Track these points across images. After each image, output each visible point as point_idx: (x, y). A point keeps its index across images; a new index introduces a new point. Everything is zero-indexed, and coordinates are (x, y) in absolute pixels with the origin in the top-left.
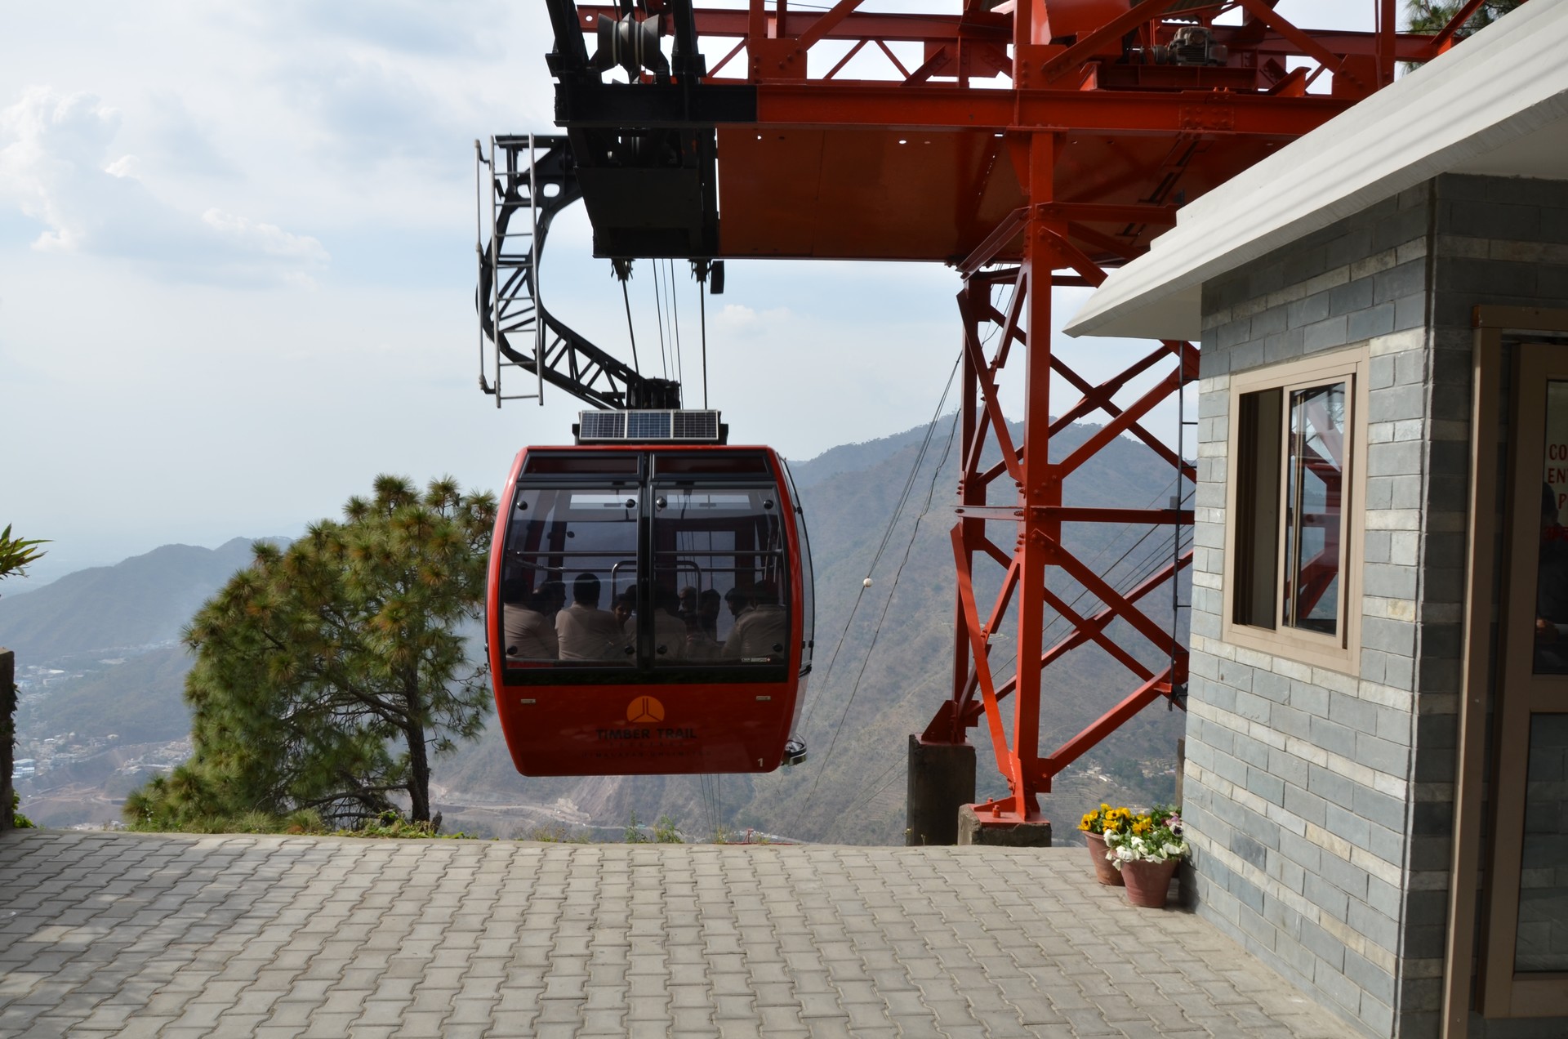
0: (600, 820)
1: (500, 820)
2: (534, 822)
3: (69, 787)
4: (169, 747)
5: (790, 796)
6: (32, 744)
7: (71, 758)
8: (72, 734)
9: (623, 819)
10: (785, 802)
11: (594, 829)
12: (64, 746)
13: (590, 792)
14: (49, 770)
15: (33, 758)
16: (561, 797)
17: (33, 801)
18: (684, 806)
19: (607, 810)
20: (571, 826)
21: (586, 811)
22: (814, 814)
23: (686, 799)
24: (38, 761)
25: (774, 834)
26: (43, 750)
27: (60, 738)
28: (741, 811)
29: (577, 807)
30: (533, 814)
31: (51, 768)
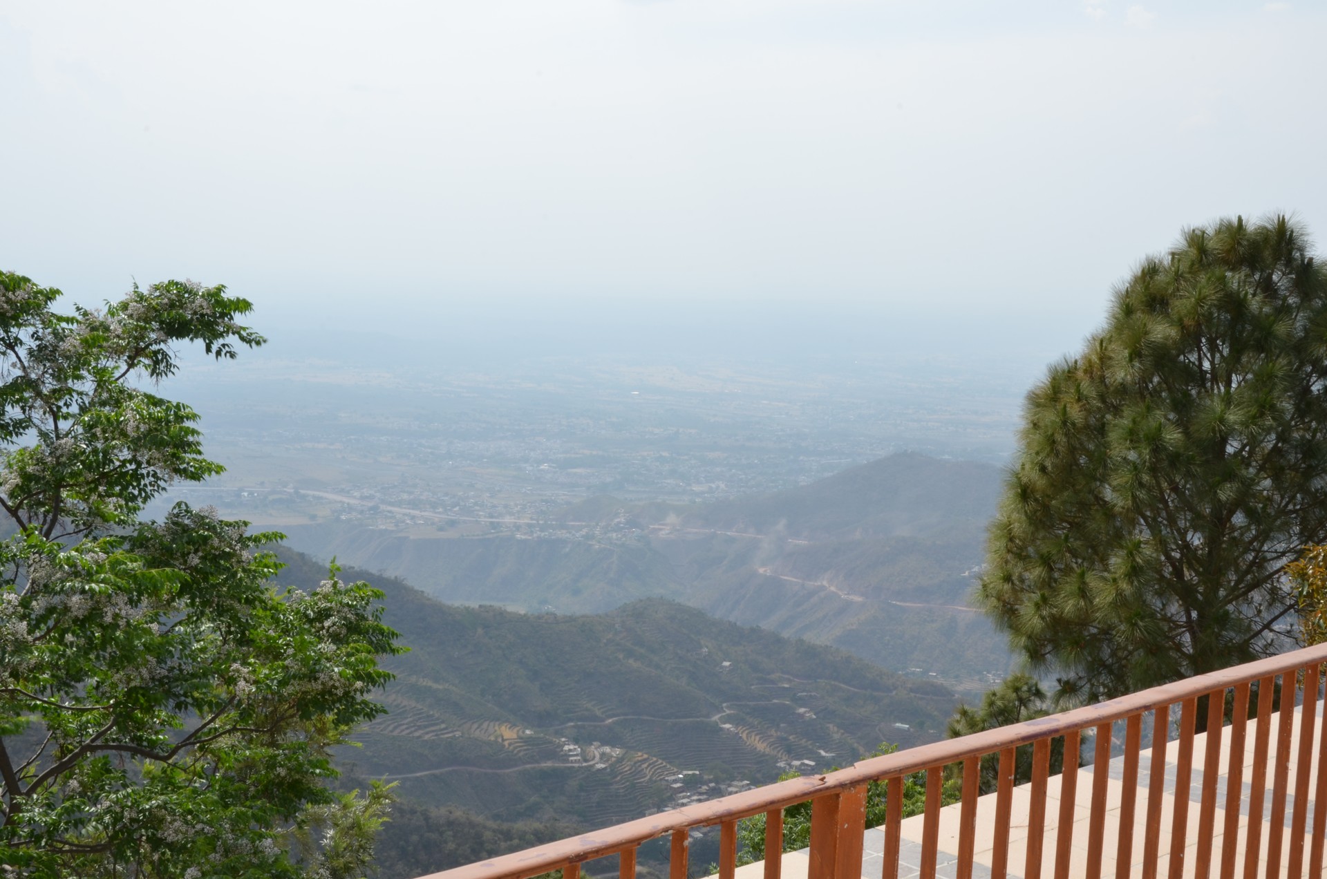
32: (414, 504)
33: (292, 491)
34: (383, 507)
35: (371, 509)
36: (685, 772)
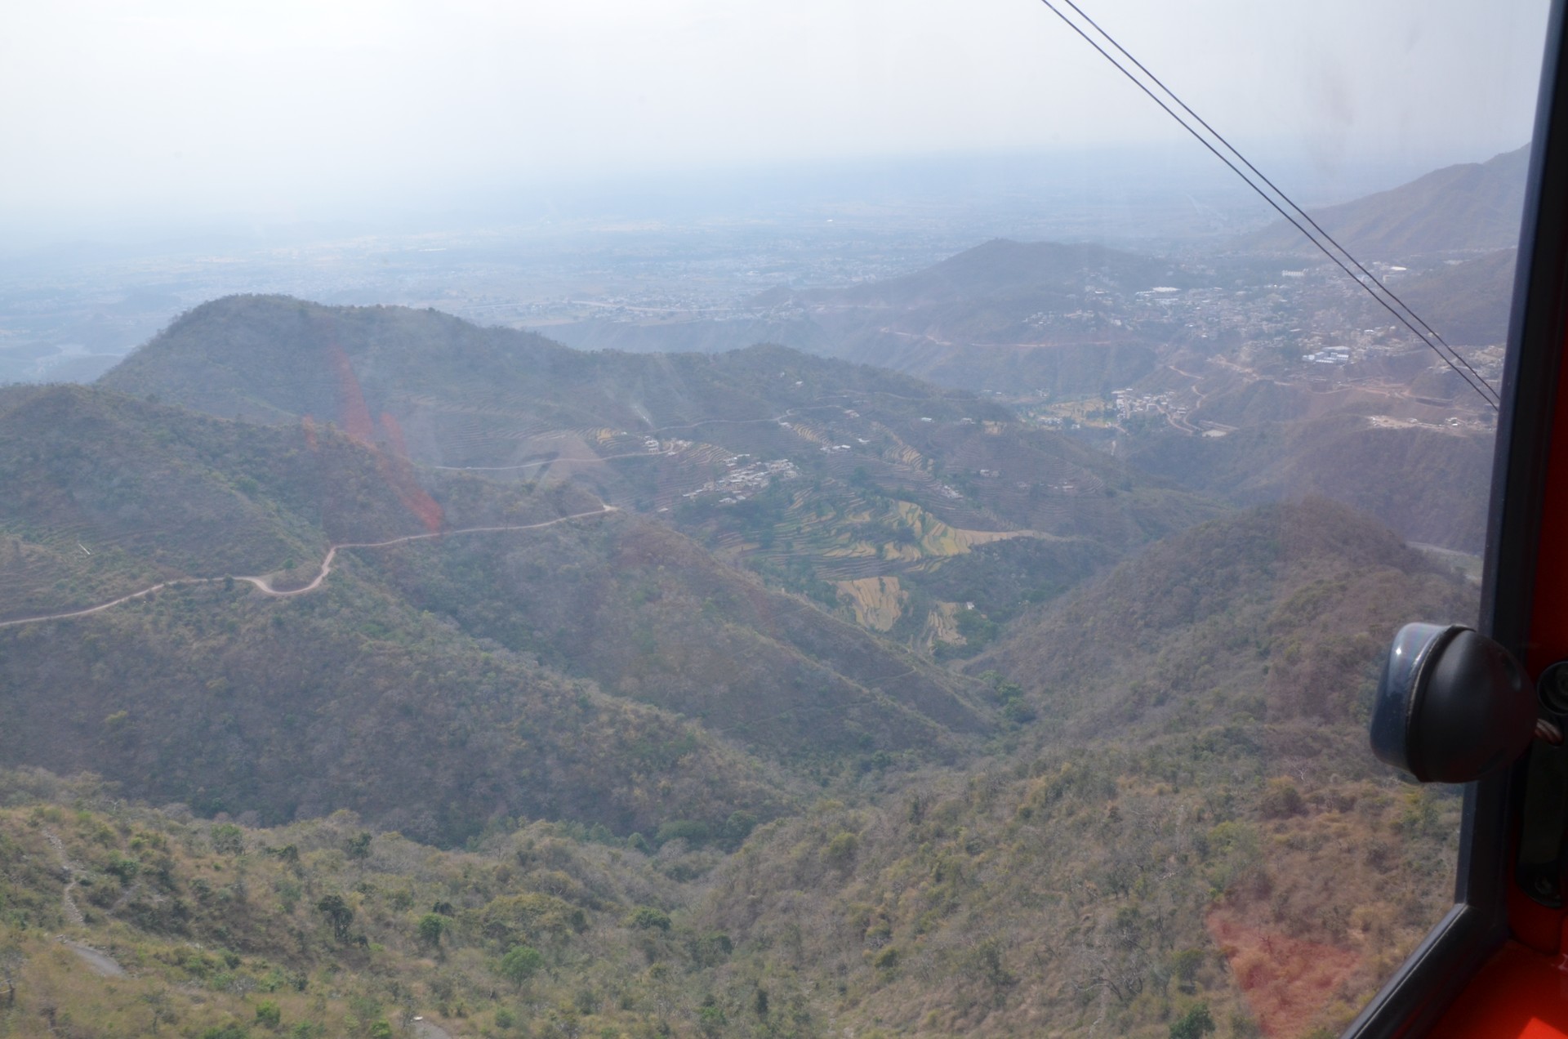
3: (1379, 380)
4: (1486, 351)
6: (1352, 333)
7: (1386, 351)
8: (1393, 327)
12: (1382, 338)
14: (1361, 360)
15: (1350, 347)
17: (1342, 388)
24: (1354, 350)
26: (1362, 340)
27: (1379, 331)
31: (1364, 358)
32: (649, 304)
33: (566, 302)
34: (627, 308)
35: (617, 309)
36: (740, 456)
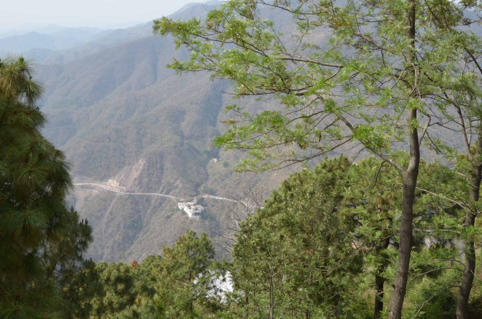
0: (131, 190)
1: (79, 190)
2: (96, 191)
5: (228, 178)
9: (143, 190)
10: (225, 181)
11: (128, 195)
13: (125, 176)
16: (110, 178)
18: (174, 183)
19: (135, 185)
20: (116, 193)
21: (123, 186)
22: (240, 187)
23: (175, 179)
25: (220, 197)
28: (203, 185)
29: (118, 184)
30: (96, 187)
